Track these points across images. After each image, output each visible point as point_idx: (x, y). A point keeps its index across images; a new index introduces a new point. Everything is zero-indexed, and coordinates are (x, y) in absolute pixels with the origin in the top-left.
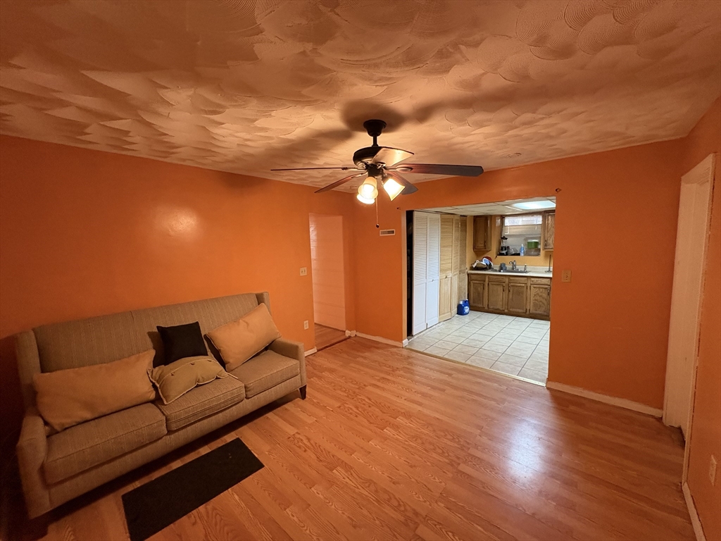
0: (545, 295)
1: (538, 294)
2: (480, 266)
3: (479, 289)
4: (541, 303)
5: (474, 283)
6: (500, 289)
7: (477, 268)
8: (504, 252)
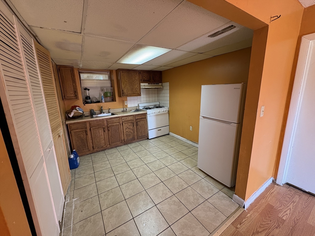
0: (131, 127)
1: (127, 127)
2: (77, 114)
3: (82, 136)
4: (130, 133)
5: (75, 132)
6: (101, 131)
7: (74, 118)
8: (89, 101)
